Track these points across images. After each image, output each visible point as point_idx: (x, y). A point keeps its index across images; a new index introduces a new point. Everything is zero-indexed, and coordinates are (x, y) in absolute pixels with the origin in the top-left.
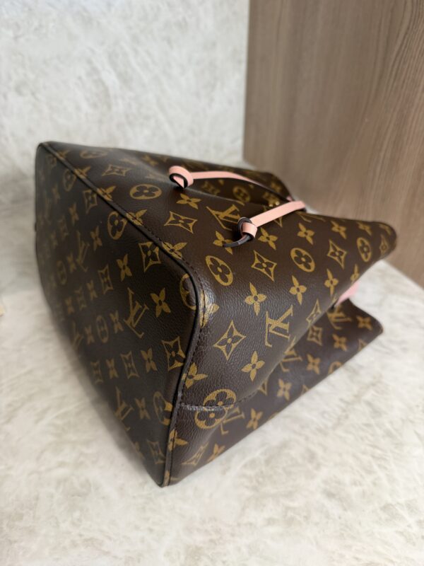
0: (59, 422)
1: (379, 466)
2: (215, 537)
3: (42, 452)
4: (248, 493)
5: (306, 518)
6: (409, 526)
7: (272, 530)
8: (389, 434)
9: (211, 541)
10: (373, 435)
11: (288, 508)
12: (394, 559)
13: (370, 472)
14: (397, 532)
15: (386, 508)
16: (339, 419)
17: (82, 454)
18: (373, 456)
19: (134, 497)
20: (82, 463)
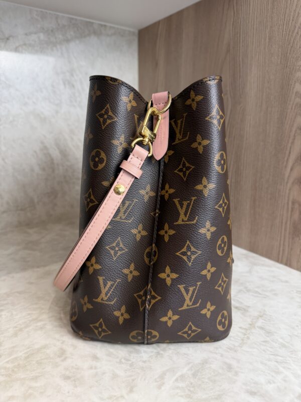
0: (10, 366)
1: (284, 368)
8: (283, 346)
10: (271, 348)
13: (278, 373)
16: (243, 340)
17: (30, 388)
18: (277, 362)
20: (30, 395)
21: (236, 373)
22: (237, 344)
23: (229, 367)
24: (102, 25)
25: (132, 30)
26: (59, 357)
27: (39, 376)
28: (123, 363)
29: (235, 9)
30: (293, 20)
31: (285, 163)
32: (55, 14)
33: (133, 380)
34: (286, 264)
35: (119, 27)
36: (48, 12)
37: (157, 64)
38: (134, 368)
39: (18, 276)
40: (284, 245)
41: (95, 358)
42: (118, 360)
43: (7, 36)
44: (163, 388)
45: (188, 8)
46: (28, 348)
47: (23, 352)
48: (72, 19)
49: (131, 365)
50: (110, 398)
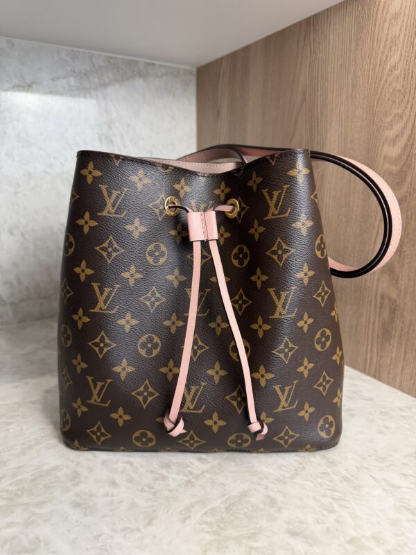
0: (13, 488)
1: (340, 506)
4: (209, 538)
8: (345, 479)
10: (331, 481)
11: (251, 548)
13: (331, 511)
15: (352, 541)
16: (296, 470)
17: (34, 514)
18: (333, 498)
19: (87, 549)
20: (34, 522)
21: (280, 510)
22: (287, 475)
23: (273, 502)
24: (149, 64)
25: (188, 68)
26: (71, 480)
27: (46, 502)
28: (145, 491)
29: (312, 46)
30: (380, 65)
31: (372, 246)
32: (89, 53)
33: (154, 511)
34: (374, 377)
35: (172, 65)
36: (81, 50)
37: (219, 113)
38: (157, 498)
39: (33, 381)
40: (371, 351)
41: (113, 483)
42: (140, 488)
43: (29, 82)
44: (187, 522)
45: (256, 44)
46: (36, 469)
47: (30, 474)
48: (111, 57)
49: (154, 494)
50: (124, 530)
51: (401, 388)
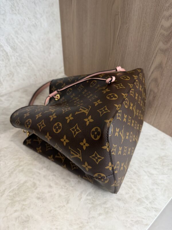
0: (11, 194)
1: (134, 185)
2: (81, 225)
3: (6, 208)
4: (90, 206)
5: (112, 210)
6: (147, 205)
7: (101, 217)
8: (135, 173)
9: (80, 227)
10: (130, 175)
11: (105, 208)
12: (144, 218)
13: (131, 188)
14: (143, 208)
15: (139, 200)
17: (23, 205)
18: (131, 182)
19: (48, 217)
20: (24, 208)
26: (34, 187)
27: (26, 199)
28: (63, 188)
33: (68, 197)
38: (68, 191)
41: (50, 186)
42: (61, 187)
44: (81, 200)
46: (18, 183)
47: (16, 186)
49: (67, 189)
50: (59, 207)
51: (153, 125)
